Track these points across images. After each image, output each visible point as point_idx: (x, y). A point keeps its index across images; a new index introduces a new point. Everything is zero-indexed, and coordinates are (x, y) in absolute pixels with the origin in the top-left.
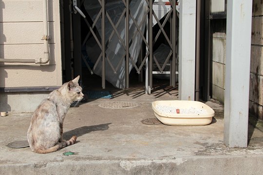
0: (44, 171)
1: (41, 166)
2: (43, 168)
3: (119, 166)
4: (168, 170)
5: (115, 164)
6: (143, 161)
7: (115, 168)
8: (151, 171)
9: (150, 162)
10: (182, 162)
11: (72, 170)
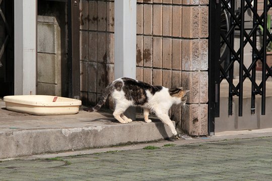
0: (12, 138)
1: (9, 135)
2: (11, 136)
3: (61, 133)
4: (92, 136)
5: (59, 131)
6: (76, 129)
7: (59, 134)
8: (81, 136)
9: (81, 129)
10: (102, 129)
11: (31, 137)
